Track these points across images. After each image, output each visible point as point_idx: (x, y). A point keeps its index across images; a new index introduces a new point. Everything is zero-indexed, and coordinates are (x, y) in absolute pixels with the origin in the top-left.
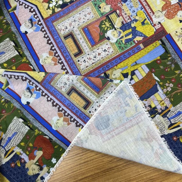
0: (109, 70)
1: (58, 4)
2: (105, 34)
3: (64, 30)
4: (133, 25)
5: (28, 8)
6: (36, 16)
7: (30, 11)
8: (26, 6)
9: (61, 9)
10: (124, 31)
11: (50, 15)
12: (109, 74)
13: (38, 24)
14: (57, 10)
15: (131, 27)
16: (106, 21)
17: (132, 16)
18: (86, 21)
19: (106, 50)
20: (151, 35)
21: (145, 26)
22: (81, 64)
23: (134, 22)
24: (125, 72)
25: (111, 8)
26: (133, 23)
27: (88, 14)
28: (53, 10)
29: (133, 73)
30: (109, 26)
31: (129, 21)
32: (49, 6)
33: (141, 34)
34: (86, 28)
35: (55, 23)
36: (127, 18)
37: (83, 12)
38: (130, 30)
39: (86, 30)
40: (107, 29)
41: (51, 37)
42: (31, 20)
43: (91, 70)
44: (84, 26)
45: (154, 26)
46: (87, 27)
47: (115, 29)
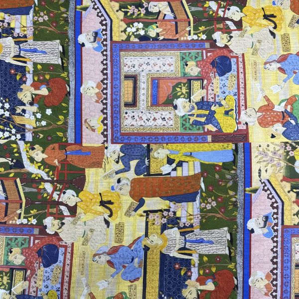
0: (156, 144)
1: (138, 33)
2: (175, 100)
3: (129, 67)
4: (213, 108)
5: (100, 17)
6: (104, 33)
7: (101, 23)
8: (100, 14)
9: (138, 41)
10: (198, 109)
11: (122, 40)
12: (152, 149)
13: (102, 43)
14: (133, 39)
15: (210, 110)
16: (184, 86)
17: (218, 96)
18: (161, 71)
19: (166, 119)
20: (228, 132)
21: (226, 117)
22: (127, 119)
23: (217, 105)
24: (172, 157)
25: (199, 73)
26: (215, 105)
27: (168, 64)
28: (129, 37)
29: (180, 164)
30: (184, 93)
31: (212, 100)
32: (126, 28)
33: (216, 124)
34: (157, 80)
35: (122, 53)
36: (211, 96)
37: (163, 58)
38: (207, 112)
39: (156, 83)
40: (181, 95)
41: (110, 67)
42: (96, 34)
43: (136, 132)
44: (155, 76)
45: (237, 124)
46: (159, 79)
47: (190, 101)
